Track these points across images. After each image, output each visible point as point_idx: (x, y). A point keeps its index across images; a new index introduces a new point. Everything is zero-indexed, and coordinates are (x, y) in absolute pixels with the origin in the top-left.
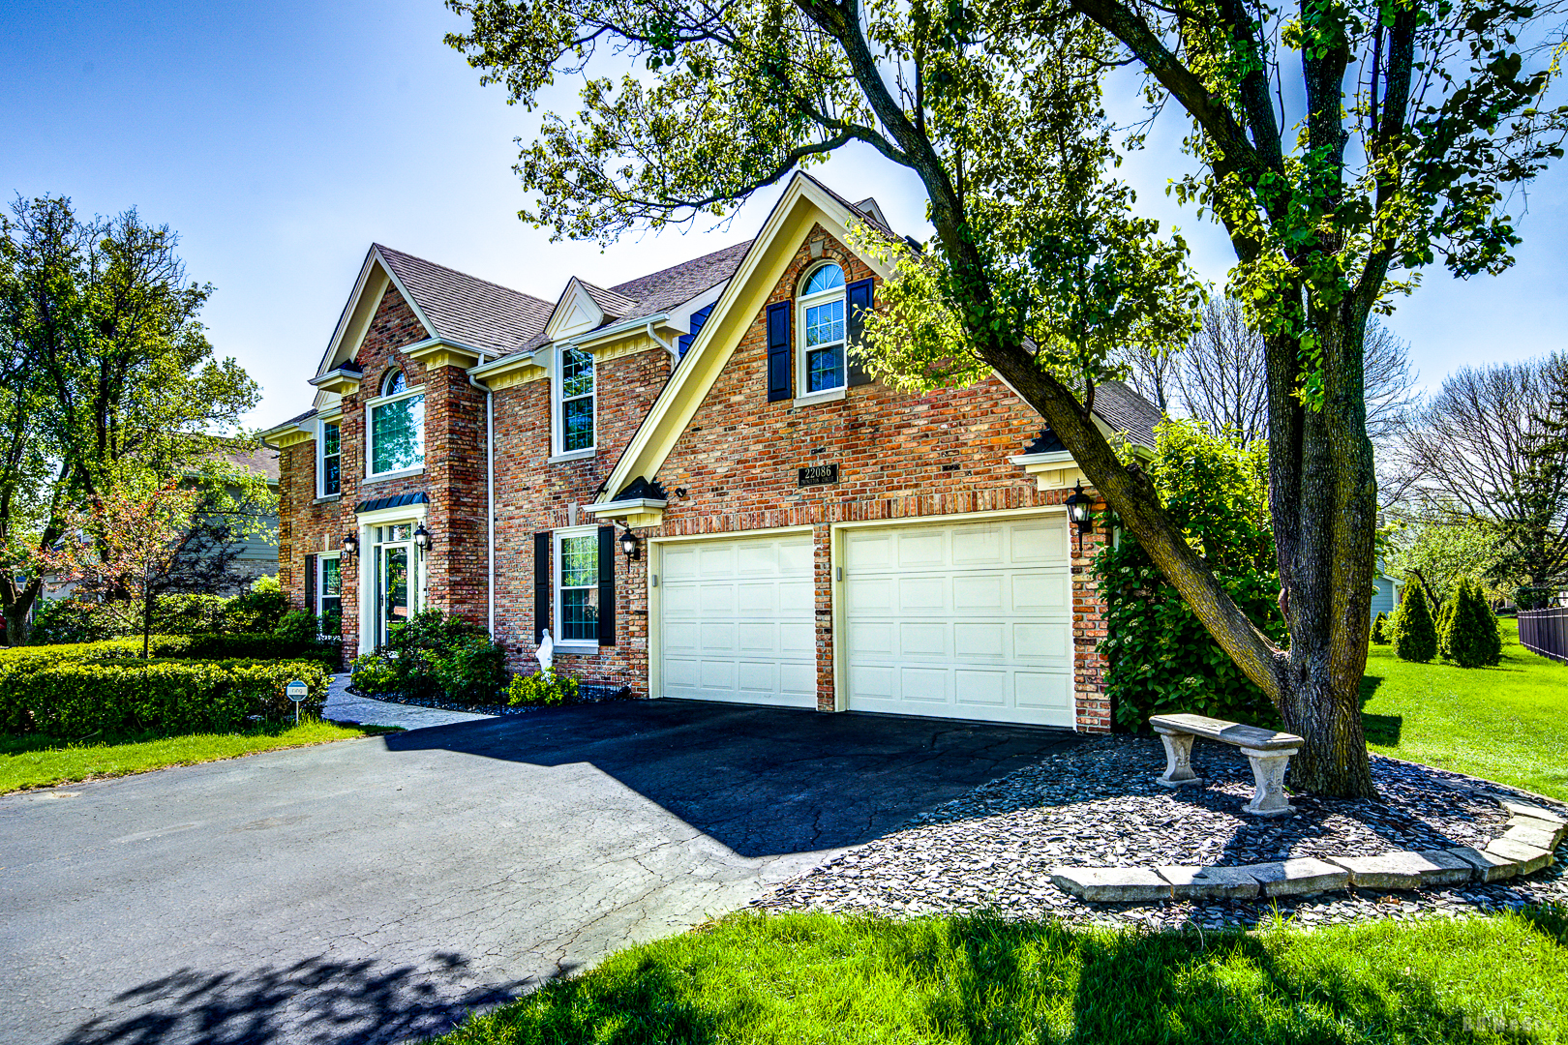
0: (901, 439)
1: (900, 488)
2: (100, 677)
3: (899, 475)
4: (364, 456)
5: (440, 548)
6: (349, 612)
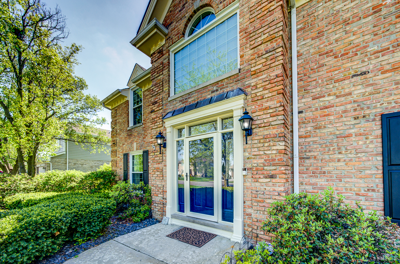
4: (169, 84)
5: (266, 132)
6: (158, 183)
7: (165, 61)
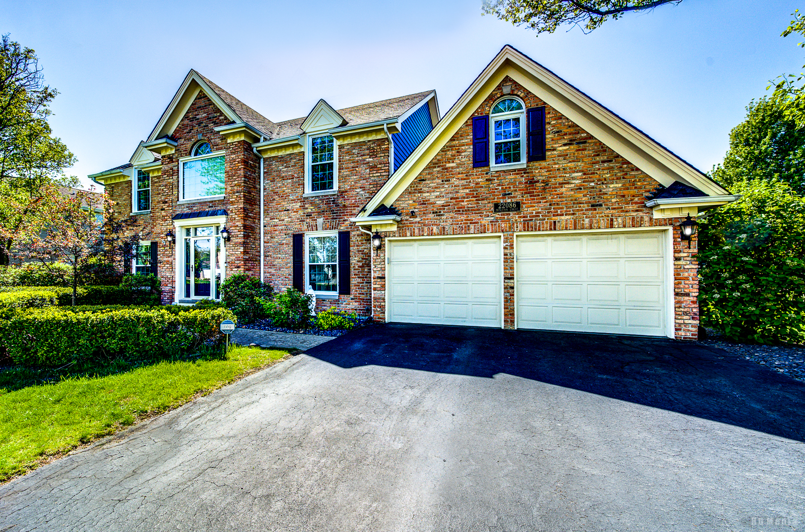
0: (563, 190)
1: (563, 215)
2: (75, 321)
3: (562, 208)
4: (178, 189)
5: (236, 241)
6: (167, 274)
7: (175, 168)
